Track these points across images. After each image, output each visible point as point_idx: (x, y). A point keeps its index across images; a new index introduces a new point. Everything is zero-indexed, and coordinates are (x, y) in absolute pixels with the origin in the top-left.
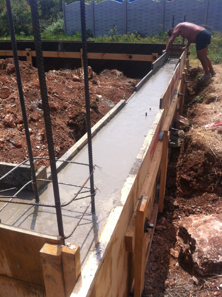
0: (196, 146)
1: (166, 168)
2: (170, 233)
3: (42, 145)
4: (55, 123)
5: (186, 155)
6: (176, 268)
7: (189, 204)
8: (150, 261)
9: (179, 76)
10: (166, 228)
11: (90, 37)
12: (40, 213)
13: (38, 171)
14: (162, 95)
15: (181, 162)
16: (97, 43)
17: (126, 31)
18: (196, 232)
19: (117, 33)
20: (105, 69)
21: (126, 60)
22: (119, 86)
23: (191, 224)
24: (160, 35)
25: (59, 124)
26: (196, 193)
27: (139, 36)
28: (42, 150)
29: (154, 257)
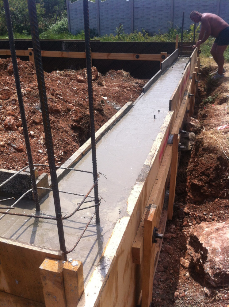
0: (208, 149)
1: (176, 172)
2: (180, 242)
3: (44, 149)
4: (58, 126)
5: (197, 159)
6: (187, 278)
7: (200, 210)
8: (158, 271)
9: (190, 76)
10: (176, 236)
11: (95, 36)
12: (40, 223)
13: (39, 179)
14: (172, 96)
15: (191, 166)
16: (102, 43)
17: (133, 30)
18: (208, 241)
19: (123, 32)
20: (110, 70)
21: (133, 60)
22: (126, 87)
23: (203, 232)
24: (169, 33)
25: (63, 127)
26: (208, 199)
27: (146, 35)
28: (44, 154)
29: (163, 266)
